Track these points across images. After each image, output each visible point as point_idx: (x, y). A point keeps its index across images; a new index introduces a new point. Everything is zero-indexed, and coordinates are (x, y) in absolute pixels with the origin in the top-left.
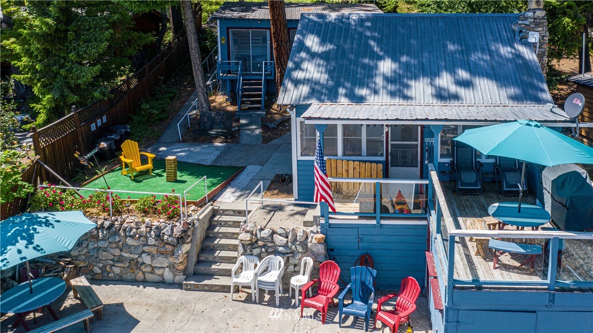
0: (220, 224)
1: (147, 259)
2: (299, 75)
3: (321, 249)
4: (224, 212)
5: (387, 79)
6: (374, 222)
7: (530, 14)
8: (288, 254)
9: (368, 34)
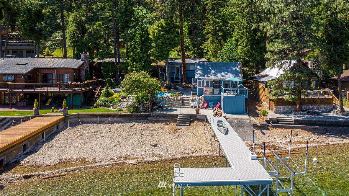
0: (184, 99)
1: (174, 103)
2: (197, 73)
3: (204, 100)
4: (185, 97)
5: (213, 73)
6: (212, 96)
7: (239, 62)
8: (199, 101)
9: (209, 66)
